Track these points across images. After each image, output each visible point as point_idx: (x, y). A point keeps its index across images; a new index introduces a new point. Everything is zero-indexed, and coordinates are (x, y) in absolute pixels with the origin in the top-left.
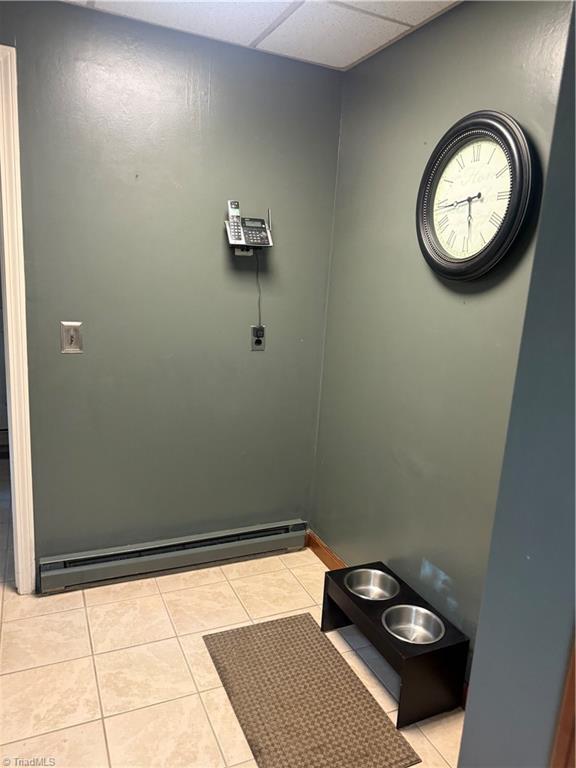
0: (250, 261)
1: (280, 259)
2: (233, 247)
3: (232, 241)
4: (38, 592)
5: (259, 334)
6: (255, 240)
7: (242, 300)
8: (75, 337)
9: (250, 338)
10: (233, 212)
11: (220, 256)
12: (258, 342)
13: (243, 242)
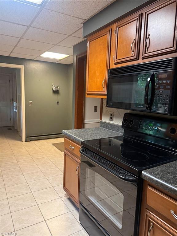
0: (56, 92)
1: (60, 92)
2: (53, 90)
3: (53, 89)
4: (26, 141)
5: (58, 102)
6: (57, 89)
7: (55, 97)
8: (31, 103)
9: (57, 103)
10: (53, 85)
11: (51, 91)
12: (58, 104)
13: (55, 89)
